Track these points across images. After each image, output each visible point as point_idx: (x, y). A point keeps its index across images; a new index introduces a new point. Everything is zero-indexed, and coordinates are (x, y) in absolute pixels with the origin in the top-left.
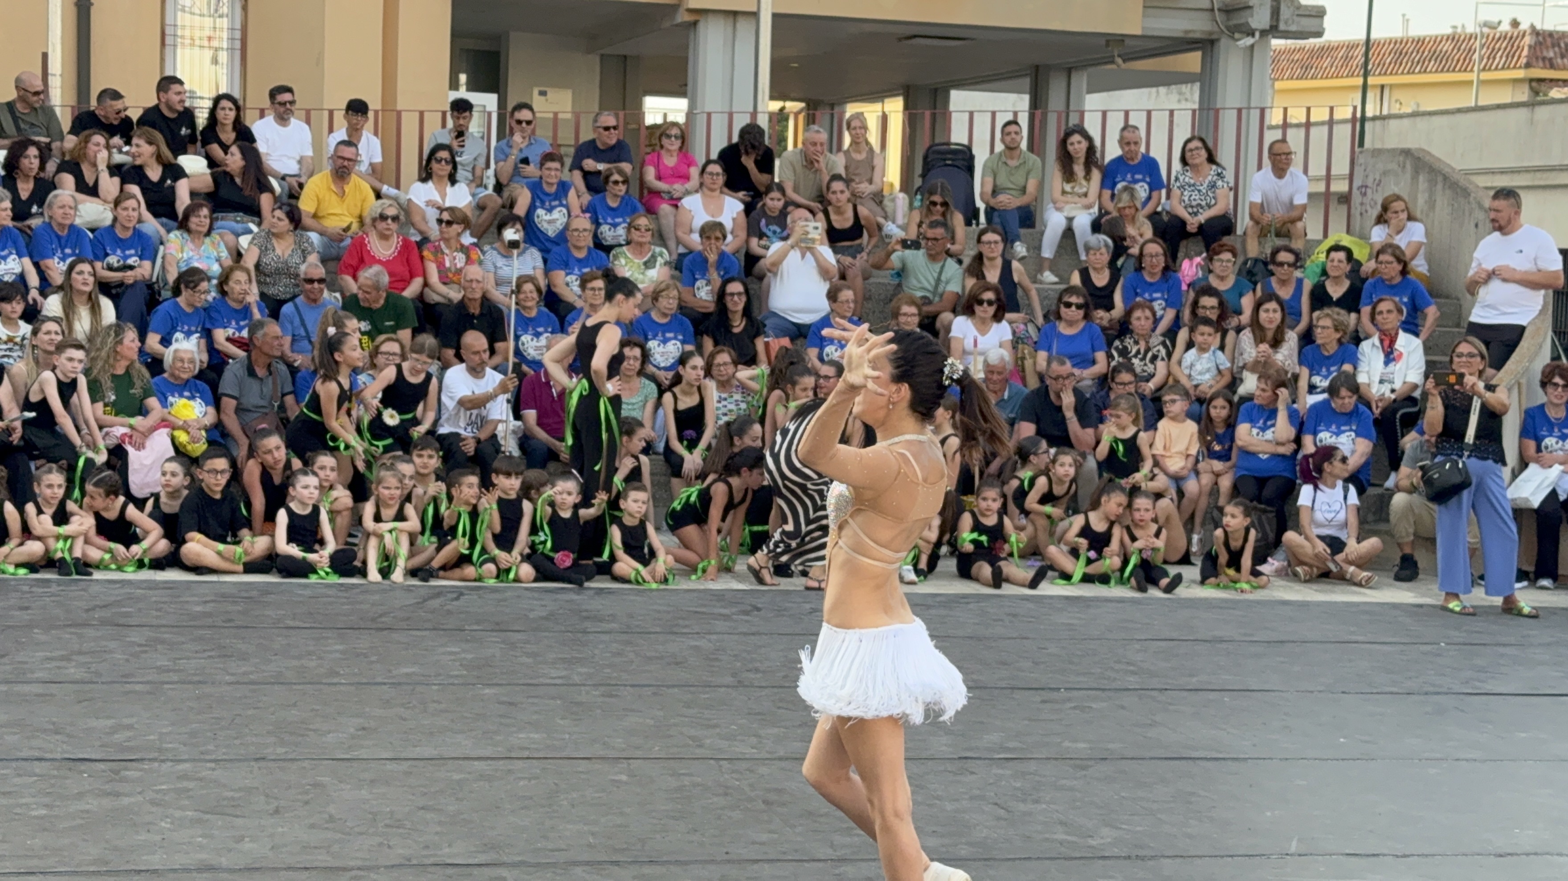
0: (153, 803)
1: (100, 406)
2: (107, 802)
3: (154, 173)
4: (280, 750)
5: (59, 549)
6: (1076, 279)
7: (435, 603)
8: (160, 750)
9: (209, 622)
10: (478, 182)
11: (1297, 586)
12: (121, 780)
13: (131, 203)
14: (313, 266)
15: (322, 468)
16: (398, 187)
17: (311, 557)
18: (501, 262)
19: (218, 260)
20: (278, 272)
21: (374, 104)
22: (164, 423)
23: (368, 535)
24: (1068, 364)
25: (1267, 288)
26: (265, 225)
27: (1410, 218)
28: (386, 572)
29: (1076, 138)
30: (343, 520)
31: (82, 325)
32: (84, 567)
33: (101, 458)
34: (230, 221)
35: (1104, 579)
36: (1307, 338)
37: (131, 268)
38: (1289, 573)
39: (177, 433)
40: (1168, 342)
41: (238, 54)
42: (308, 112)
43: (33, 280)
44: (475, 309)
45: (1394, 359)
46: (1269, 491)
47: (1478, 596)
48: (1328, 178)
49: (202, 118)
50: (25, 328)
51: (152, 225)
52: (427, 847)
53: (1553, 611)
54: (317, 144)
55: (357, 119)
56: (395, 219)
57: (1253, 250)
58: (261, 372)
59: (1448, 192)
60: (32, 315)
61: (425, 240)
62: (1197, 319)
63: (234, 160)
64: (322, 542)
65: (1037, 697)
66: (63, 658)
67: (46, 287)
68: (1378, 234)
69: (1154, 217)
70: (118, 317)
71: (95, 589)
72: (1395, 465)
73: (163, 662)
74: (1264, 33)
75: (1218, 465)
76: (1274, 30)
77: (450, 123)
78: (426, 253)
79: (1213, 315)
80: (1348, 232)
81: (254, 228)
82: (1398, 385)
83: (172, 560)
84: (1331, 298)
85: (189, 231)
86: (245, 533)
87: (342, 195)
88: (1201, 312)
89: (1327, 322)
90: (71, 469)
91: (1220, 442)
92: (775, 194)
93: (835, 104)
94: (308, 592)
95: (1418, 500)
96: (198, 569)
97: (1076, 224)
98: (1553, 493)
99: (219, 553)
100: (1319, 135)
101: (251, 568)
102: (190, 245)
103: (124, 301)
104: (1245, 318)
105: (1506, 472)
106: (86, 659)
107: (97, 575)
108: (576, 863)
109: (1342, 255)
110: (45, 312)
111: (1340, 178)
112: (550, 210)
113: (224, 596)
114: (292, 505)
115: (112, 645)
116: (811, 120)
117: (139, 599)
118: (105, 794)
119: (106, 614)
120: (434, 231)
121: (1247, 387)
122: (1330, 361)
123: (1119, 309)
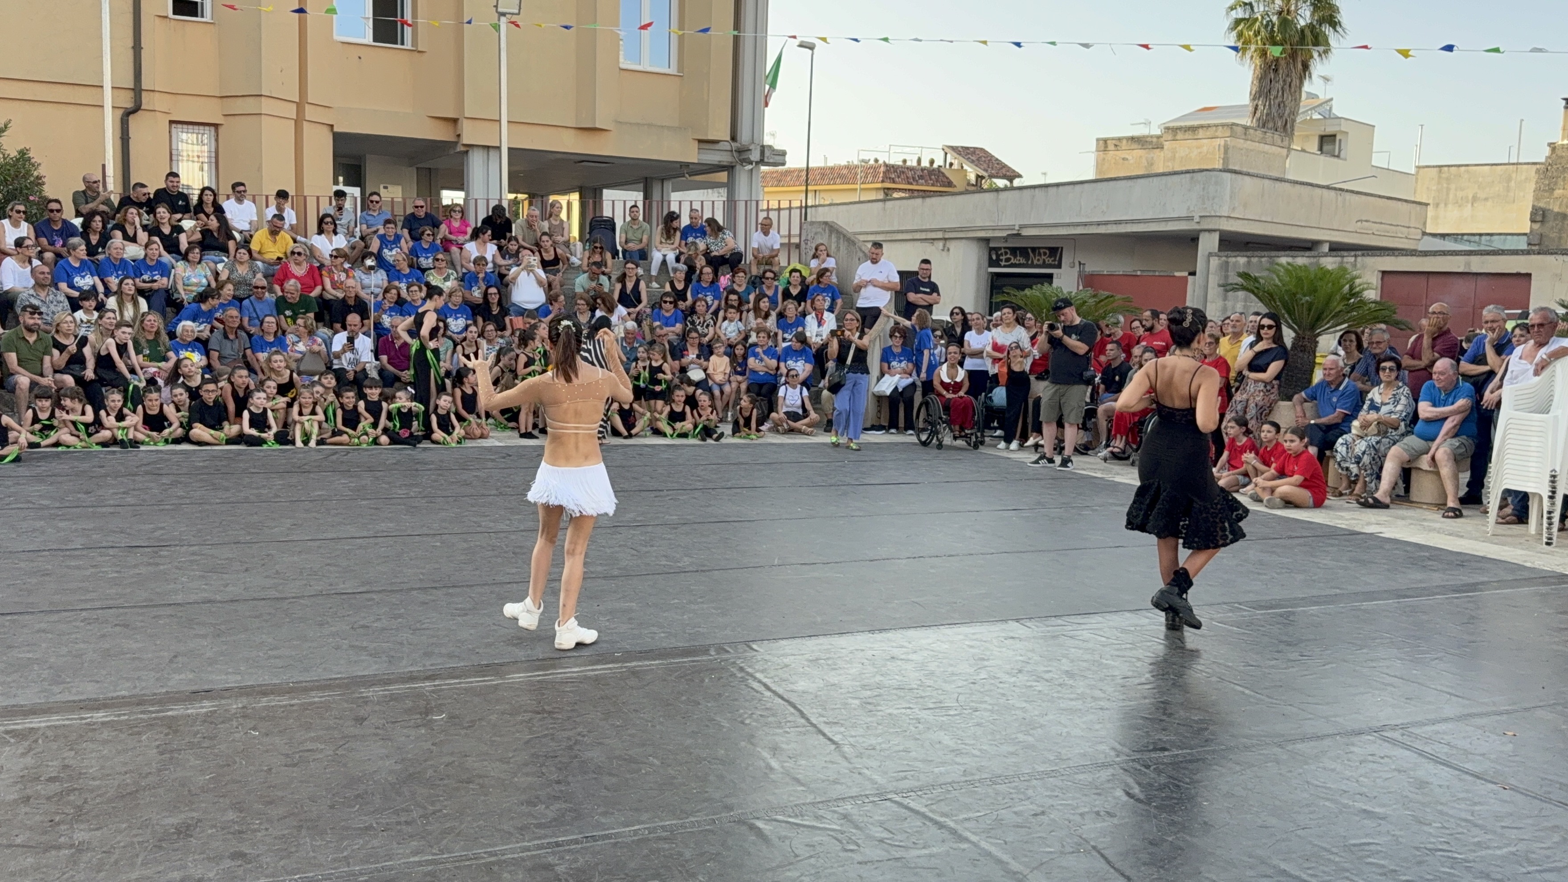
0: (177, 568)
1: (141, 356)
2: (151, 569)
3: (166, 230)
4: (248, 538)
5: (120, 435)
6: (668, 288)
7: (334, 457)
8: (180, 540)
9: (206, 471)
10: (350, 234)
11: (778, 436)
12: (160, 556)
13: (155, 246)
14: (260, 280)
15: (269, 387)
16: (306, 237)
17: (263, 435)
18: (363, 276)
19: (206, 277)
20: (239, 283)
21: (292, 192)
23: (295, 422)
25: (761, 290)
26: (231, 257)
27: (828, 255)
28: (306, 442)
30: (281, 415)
31: (129, 312)
32: (135, 443)
33: (143, 384)
34: (211, 256)
35: (684, 435)
36: (781, 316)
37: (156, 281)
38: (775, 429)
40: (714, 317)
41: (213, 165)
42: (254, 196)
43: (101, 288)
44: (351, 302)
45: (822, 324)
46: (764, 390)
48: (789, 236)
49: (195, 199)
50: (96, 315)
51: (167, 258)
52: (331, 585)
53: (896, 444)
54: (260, 214)
55: (282, 201)
56: (305, 254)
57: (755, 271)
58: (232, 337)
59: (846, 243)
60: (100, 307)
61: (322, 266)
62: (728, 306)
63: (213, 223)
64: (269, 427)
65: (653, 494)
66: (124, 493)
67: (108, 292)
68: (814, 264)
69: (707, 255)
70: (149, 308)
71: (141, 455)
72: (823, 377)
73: (181, 493)
74: (757, 163)
75: (740, 378)
76: (762, 162)
77: (334, 203)
78: (324, 272)
79: (736, 304)
80: (800, 262)
81: (226, 259)
82: (823, 337)
83: (185, 439)
84: (792, 295)
86: (225, 424)
87: (275, 242)
88: (730, 302)
89: (791, 307)
90: (126, 391)
91: (740, 367)
92: (513, 242)
93: (544, 196)
94: (262, 454)
96: (200, 443)
97: (668, 258)
98: (896, 388)
99: (211, 434)
100: (784, 214)
101: (230, 441)
102: (189, 269)
103: (153, 299)
104: (751, 305)
105: (873, 380)
106: (135, 493)
107: (143, 448)
108: (413, 589)
109: (796, 274)
111: (795, 236)
112: (390, 250)
113: (214, 457)
114: (252, 408)
115: (152, 485)
116: (531, 204)
117: (167, 460)
118: (150, 564)
119: (148, 468)
120: (327, 261)
121: (753, 339)
122: (791, 326)
123: (690, 301)
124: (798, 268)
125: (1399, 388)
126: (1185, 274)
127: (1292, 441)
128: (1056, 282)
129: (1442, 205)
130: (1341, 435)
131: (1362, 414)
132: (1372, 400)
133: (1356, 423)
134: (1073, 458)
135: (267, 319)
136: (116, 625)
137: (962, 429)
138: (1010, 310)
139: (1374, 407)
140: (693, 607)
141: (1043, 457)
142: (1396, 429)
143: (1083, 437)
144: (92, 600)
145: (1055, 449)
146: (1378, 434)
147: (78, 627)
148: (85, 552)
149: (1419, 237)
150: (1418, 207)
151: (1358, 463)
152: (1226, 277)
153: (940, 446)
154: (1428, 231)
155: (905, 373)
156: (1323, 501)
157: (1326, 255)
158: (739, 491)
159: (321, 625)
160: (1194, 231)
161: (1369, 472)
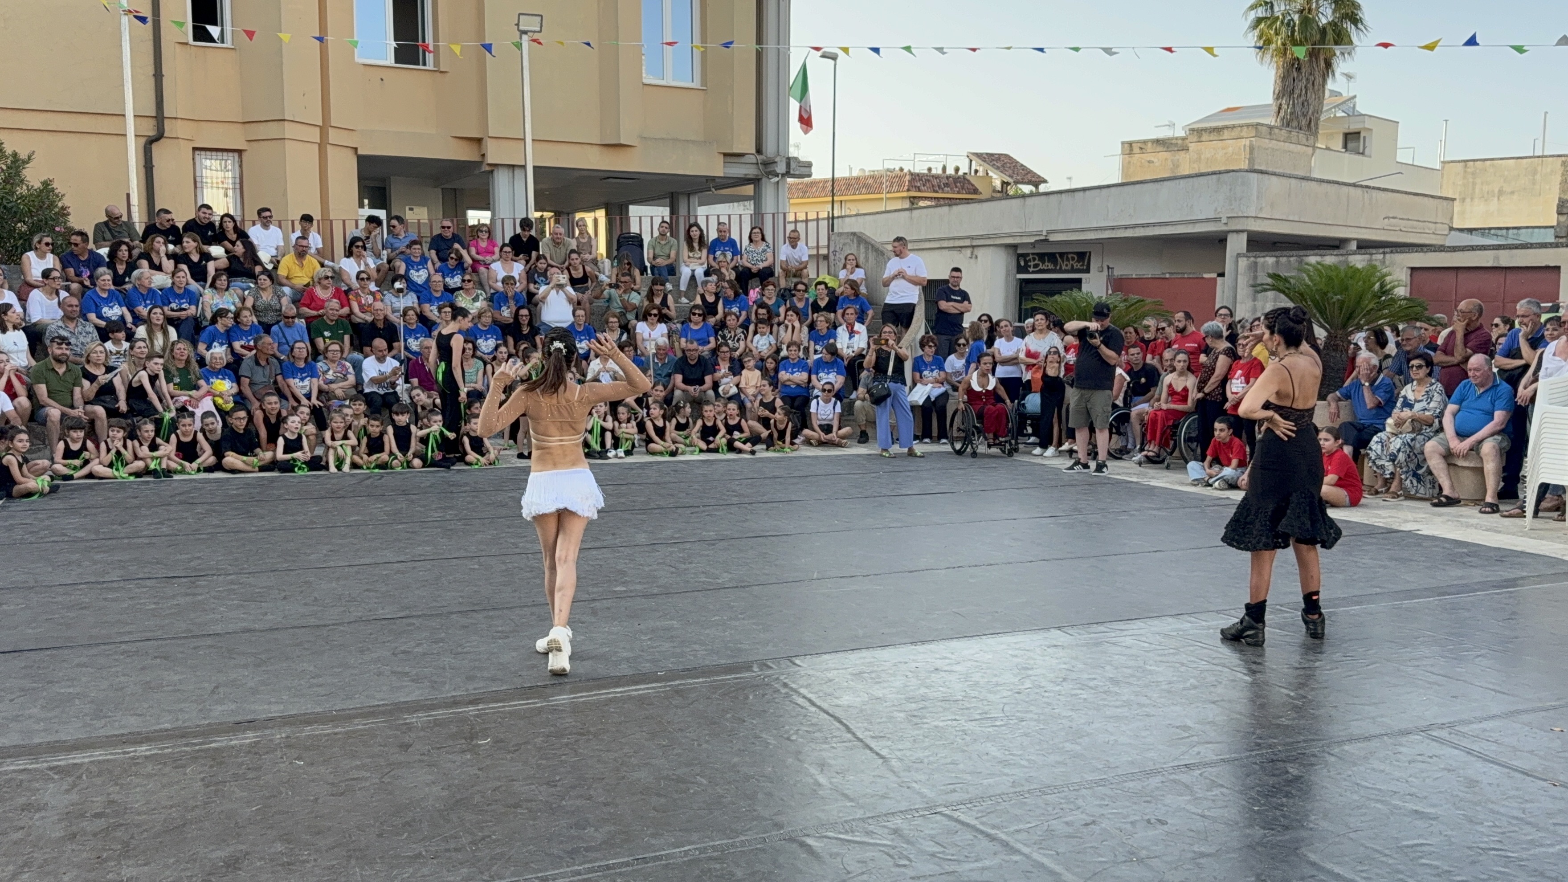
0: (215, 598)
1: (171, 385)
2: (188, 599)
3: (195, 258)
4: (285, 565)
5: (152, 466)
7: (368, 482)
8: (218, 569)
9: (241, 499)
10: (378, 257)
11: (812, 449)
12: (196, 587)
13: (181, 274)
16: (333, 261)
18: (394, 300)
19: (234, 304)
20: (266, 309)
22: (209, 393)
23: (328, 448)
24: (695, 344)
25: (792, 302)
26: (258, 284)
27: (857, 266)
28: (339, 468)
29: (694, 228)
31: (159, 341)
32: (168, 473)
33: (173, 414)
34: (239, 283)
35: (718, 450)
37: (185, 310)
38: (808, 442)
39: (216, 399)
40: (745, 331)
41: (238, 191)
42: (280, 222)
43: (129, 318)
44: (380, 325)
45: (853, 336)
46: (796, 403)
47: (896, 449)
48: (818, 247)
50: (126, 345)
51: (194, 286)
52: (370, 611)
53: (931, 454)
54: (286, 239)
55: (307, 224)
56: (332, 278)
57: (783, 284)
58: (263, 363)
59: (874, 253)
61: (350, 289)
62: (758, 320)
63: (239, 249)
65: (689, 511)
66: (159, 523)
67: (137, 322)
68: (843, 274)
69: (735, 268)
71: (175, 485)
72: (856, 388)
73: (216, 522)
74: (783, 175)
76: (788, 174)
77: (361, 226)
78: (351, 295)
79: (766, 318)
80: (829, 274)
81: (252, 285)
82: (855, 349)
83: (218, 467)
84: (822, 307)
85: (216, 288)
86: (258, 450)
87: (302, 266)
88: (760, 316)
89: (822, 318)
91: (772, 380)
92: (543, 261)
93: (570, 213)
95: (867, 403)
96: (233, 471)
97: (696, 273)
98: (929, 397)
99: (244, 462)
100: (812, 226)
101: (262, 469)
102: (217, 296)
103: (182, 327)
104: (781, 318)
105: (907, 389)
106: (170, 523)
108: (452, 613)
109: (824, 286)
110: (137, 336)
111: (824, 247)
112: (418, 270)
113: (248, 485)
114: (286, 434)
115: (187, 514)
116: (557, 222)
117: (200, 489)
118: (187, 595)
119: (182, 498)
120: (355, 284)
121: (784, 353)
122: (823, 338)
123: (720, 315)
124: (827, 281)
125: (1431, 385)
126: (1214, 275)
127: (1326, 440)
128: (1085, 287)
129: (1468, 200)
130: (1376, 433)
131: (1396, 411)
132: (1405, 397)
133: (1390, 421)
134: (1108, 463)
135: (298, 345)
136: (156, 657)
137: (996, 437)
138: (1043, 317)
139: (1407, 404)
140: (734, 623)
141: (1077, 463)
142: (1430, 426)
143: (1117, 442)
144: (130, 633)
145: (1089, 454)
146: (1413, 431)
147: (117, 660)
148: (122, 584)
149: (1446, 232)
150: (1445, 203)
151: (1393, 461)
152: (1255, 278)
153: (974, 454)
154: (1455, 226)
155: (937, 382)
156: (1359, 500)
157: (1354, 253)
158: (775, 505)
159: (362, 651)
160: (1222, 232)
161: (1404, 469)
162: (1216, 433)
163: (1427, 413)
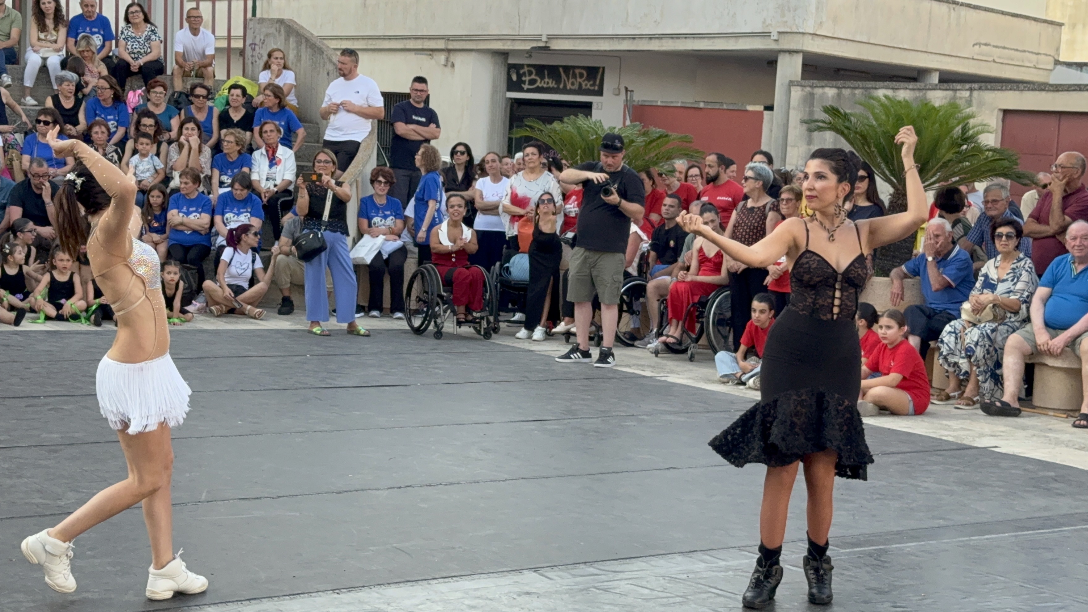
6: (49, 103)
11: (213, 320)
24: (45, 165)
25: (188, 112)
27: (285, 67)
36: (217, 148)
38: (206, 311)
40: (119, 150)
45: (276, 164)
46: (192, 254)
47: (332, 323)
48: (229, 38)
53: (379, 332)
57: (179, 85)
59: (309, 50)
62: (140, 133)
68: (264, 77)
69: (107, 60)
72: (277, 237)
79: (151, 131)
80: (244, 76)
82: (278, 182)
84: (233, 121)
88: (142, 128)
89: (231, 138)
91: (157, 221)
95: (293, 260)
97: (49, 62)
98: (379, 254)
104: (174, 134)
105: (349, 241)
109: (239, 91)
111: (237, 38)
121: (176, 182)
122: (232, 165)
123: (83, 125)
124: (241, 83)
125: (1020, 260)
126: (760, 108)
127: (889, 327)
128: (596, 114)
129: (1080, 27)
130: (949, 320)
131: (974, 293)
132: (986, 276)
133: (966, 306)
134: (616, 351)
137: (469, 311)
138: (534, 150)
139: (989, 285)
141: (575, 349)
142: (1016, 313)
143: (628, 323)
145: (591, 339)
146: (994, 320)
149: (1050, 67)
150: (1050, 28)
151: (969, 357)
152: (811, 113)
153: (439, 334)
154: (1061, 59)
155: (392, 233)
156: (926, 407)
157: (934, 88)
160: (771, 51)
161: (982, 369)
162: (754, 315)
163: (1013, 297)
